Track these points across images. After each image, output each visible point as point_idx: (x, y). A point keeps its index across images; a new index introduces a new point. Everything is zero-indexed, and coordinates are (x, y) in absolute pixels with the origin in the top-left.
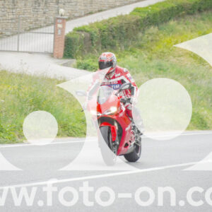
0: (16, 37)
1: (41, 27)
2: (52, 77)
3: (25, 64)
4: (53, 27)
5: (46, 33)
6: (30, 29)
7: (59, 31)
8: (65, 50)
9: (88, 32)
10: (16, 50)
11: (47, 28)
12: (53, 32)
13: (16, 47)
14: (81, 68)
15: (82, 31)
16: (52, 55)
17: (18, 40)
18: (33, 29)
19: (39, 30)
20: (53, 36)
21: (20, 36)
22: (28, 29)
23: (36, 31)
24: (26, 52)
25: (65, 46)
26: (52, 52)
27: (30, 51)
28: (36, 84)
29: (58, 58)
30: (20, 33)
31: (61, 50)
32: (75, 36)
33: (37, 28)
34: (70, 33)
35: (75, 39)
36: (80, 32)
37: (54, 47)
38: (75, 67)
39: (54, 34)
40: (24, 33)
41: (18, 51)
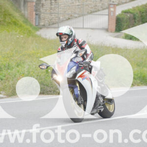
0: (82, 18)
1: (99, 10)
2: (108, 45)
3: (91, 36)
4: (107, 10)
5: (102, 15)
6: (91, 12)
7: (112, 13)
8: (116, 26)
9: (131, 13)
10: (82, 27)
11: (103, 11)
12: (107, 14)
13: (82, 25)
14: (128, 39)
15: (128, 13)
16: (107, 30)
17: (83, 20)
18: (94, 12)
19: (98, 13)
20: (107, 16)
21: (85, 17)
22: (90, 12)
23: (96, 13)
24: (89, 28)
25: (116, 23)
26: (107, 28)
27: (92, 27)
28: (97, 50)
29: (111, 32)
30: (85, 15)
31: (113, 26)
32: (123, 16)
33: (96, 11)
34: (119, 14)
35: (123, 18)
36: (127, 14)
37: (109, 25)
38: (123, 38)
39: (108, 15)
40: (87, 15)
41: (83, 28)
